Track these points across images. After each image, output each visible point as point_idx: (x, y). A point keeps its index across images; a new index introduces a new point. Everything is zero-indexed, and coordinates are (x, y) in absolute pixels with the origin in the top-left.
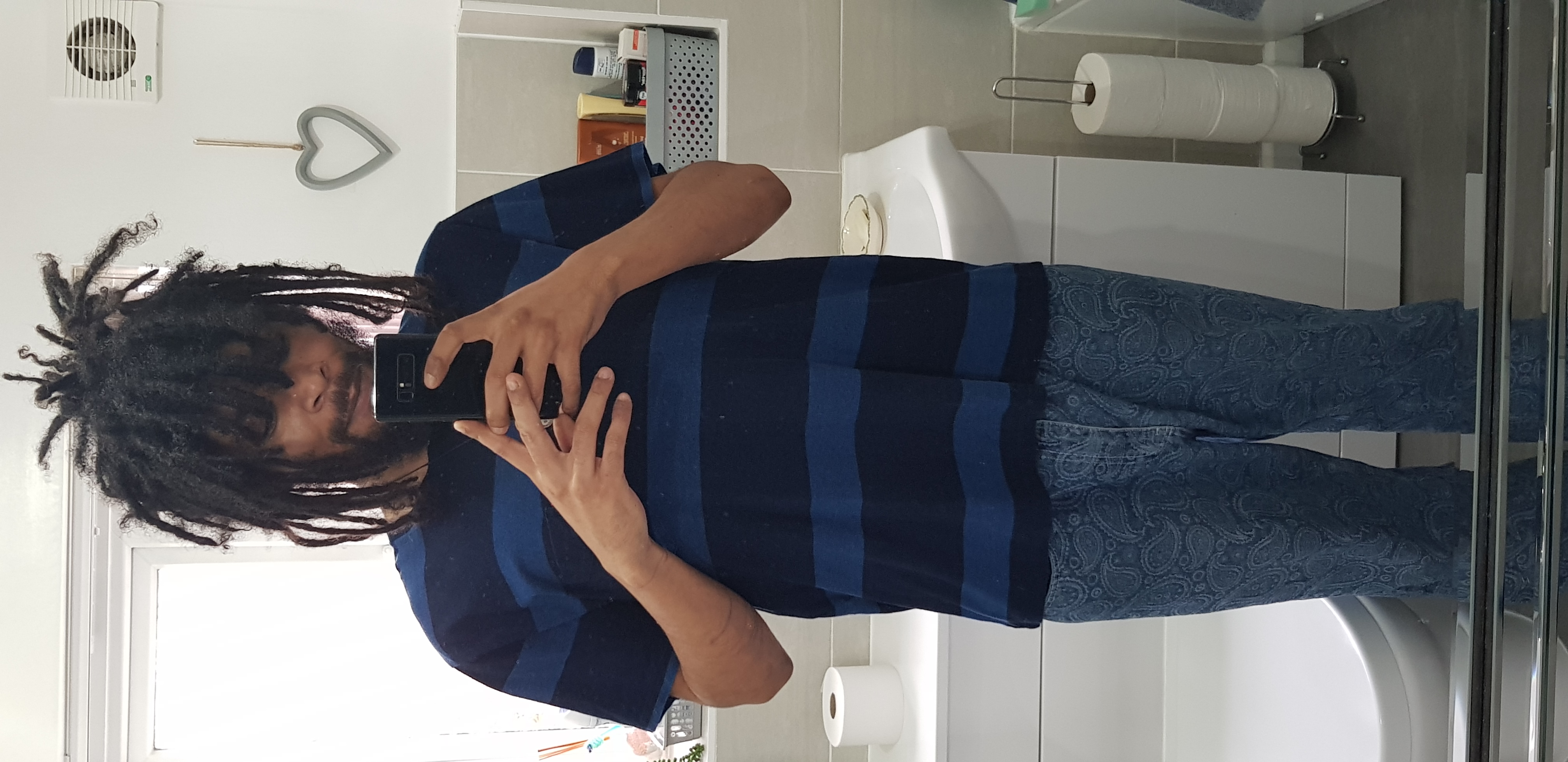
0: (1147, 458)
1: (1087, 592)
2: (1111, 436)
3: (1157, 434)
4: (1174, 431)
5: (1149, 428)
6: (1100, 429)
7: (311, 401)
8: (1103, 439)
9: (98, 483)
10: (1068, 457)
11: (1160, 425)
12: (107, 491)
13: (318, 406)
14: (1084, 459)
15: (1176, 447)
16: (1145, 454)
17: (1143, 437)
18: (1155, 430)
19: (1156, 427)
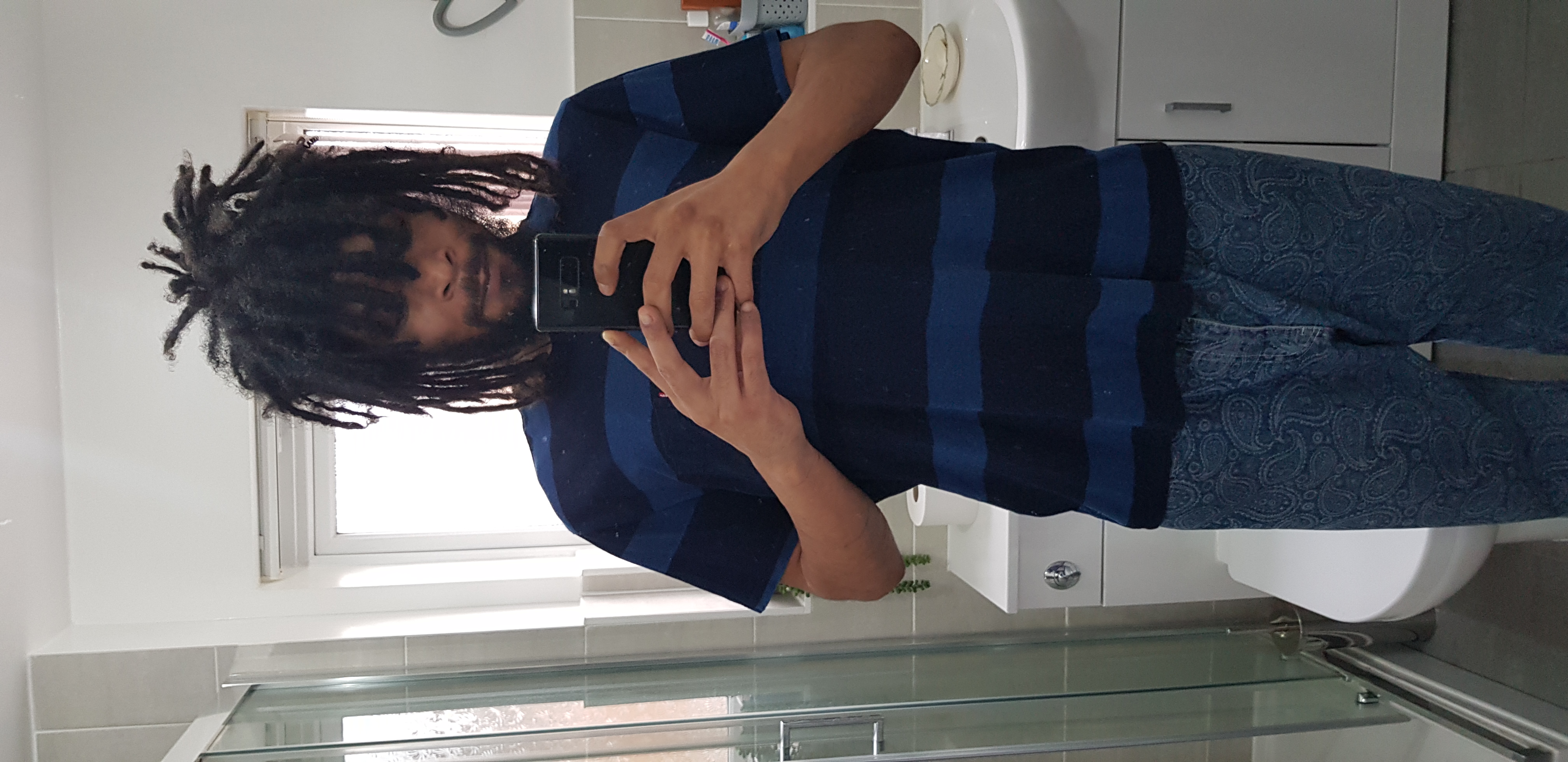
0: (1286, 357)
1: (1200, 496)
2: (1252, 335)
3: (1302, 334)
4: (1322, 331)
5: (1293, 328)
6: (1242, 328)
7: (440, 291)
8: (1244, 338)
9: (235, 376)
10: (1205, 355)
11: (1307, 325)
12: (244, 384)
13: (449, 294)
14: (1220, 359)
15: (1321, 348)
16: (1284, 354)
17: (1285, 336)
18: (1300, 330)
19: (1300, 327)
